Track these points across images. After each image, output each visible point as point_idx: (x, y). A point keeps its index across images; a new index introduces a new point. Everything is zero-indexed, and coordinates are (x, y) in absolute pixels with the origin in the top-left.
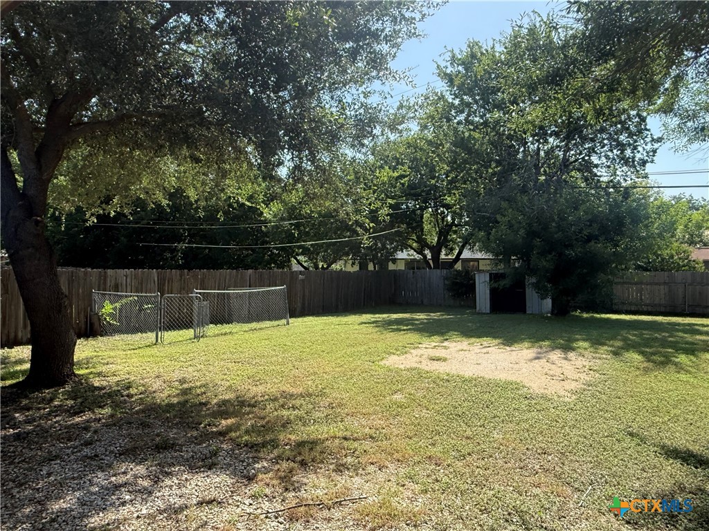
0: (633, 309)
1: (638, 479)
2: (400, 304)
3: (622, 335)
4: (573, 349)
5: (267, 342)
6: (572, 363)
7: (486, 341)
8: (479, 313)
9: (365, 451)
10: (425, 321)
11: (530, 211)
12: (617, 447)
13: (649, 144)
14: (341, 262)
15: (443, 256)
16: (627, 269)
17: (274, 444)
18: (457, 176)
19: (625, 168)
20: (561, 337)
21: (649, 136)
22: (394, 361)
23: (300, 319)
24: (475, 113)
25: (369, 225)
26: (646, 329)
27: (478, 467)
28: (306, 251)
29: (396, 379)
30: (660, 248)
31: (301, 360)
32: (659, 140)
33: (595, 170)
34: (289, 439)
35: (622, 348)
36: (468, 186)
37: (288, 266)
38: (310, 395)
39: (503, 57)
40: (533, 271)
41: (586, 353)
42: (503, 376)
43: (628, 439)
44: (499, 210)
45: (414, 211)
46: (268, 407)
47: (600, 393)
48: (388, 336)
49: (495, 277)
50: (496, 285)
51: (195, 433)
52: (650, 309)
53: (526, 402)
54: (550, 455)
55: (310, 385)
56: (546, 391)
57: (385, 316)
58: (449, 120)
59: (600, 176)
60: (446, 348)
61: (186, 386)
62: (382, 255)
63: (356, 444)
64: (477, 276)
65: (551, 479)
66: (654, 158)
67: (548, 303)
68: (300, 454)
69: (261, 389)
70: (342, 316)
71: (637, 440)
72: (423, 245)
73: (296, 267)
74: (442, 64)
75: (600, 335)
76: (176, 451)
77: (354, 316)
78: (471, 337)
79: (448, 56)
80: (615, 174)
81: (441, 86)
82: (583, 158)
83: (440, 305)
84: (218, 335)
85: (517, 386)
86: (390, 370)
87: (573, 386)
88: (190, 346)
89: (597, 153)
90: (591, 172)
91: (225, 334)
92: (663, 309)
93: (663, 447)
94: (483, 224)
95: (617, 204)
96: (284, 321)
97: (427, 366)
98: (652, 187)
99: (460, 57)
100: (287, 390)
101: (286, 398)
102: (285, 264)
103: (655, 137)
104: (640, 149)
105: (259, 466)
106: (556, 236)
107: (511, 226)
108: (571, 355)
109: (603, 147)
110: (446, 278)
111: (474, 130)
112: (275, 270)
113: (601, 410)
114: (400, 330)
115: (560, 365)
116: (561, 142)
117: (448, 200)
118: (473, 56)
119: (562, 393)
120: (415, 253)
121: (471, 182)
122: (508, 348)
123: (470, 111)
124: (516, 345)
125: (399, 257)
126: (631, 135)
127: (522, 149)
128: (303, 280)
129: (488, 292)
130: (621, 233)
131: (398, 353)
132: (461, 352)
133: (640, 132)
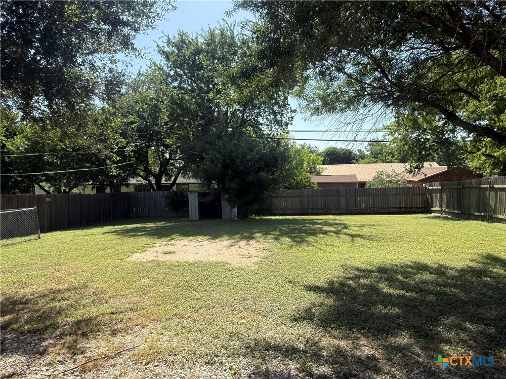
0: (282, 212)
1: (294, 304)
2: (133, 218)
3: (279, 228)
4: (253, 238)
5: (24, 254)
6: (253, 246)
7: (200, 238)
8: (191, 221)
9: (130, 318)
10: (155, 228)
11: (224, 151)
12: (283, 290)
13: (290, 113)
14: (80, 188)
15: (163, 181)
16: (279, 188)
17: (55, 326)
18: (173, 125)
19: (277, 127)
20: (246, 232)
21: (289, 108)
22: (136, 257)
23: (49, 234)
24: (185, 81)
25: (116, 158)
26: (291, 224)
27: (207, 315)
28: (48, 179)
29: (141, 269)
30: (296, 176)
31: (60, 264)
32: (295, 111)
33: (260, 127)
34: (67, 321)
35: (280, 236)
36: (181, 132)
37: (33, 190)
38: (75, 288)
39: (203, 46)
40: (226, 191)
41: (260, 240)
42: (214, 259)
43: (287, 285)
44: (204, 150)
45: (141, 148)
46: (40, 302)
47: (270, 262)
48: (129, 240)
49: (201, 195)
50: (202, 200)
52: (291, 212)
53: (230, 273)
54: (248, 300)
56: (240, 265)
57: (122, 226)
58: (167, 85)
59: (264, 131)
60: (173, 245)
62: (117, 181)
63: (121, 316)
64: (189, 195)
65: (250, 313)
66: (292, 122)
67: (235, 210)
68: (79, 329)
69: (28, 290)
70: (86, 229)
71: (292, 285)
72: (148, 173)
74: (161, 44)
75: (267, 228)
77: (97, 228)
78: (190, 236)
79: (165, 39)
80: (271, 130)
81: (160, 60)
82: (254, 119)
83: (163, 217)
85: (224, 264)
86: (135, 264)
87: (255, 260)
89: (262, 116)
90: (258, 128)
92: (298, 212)
93: (304, 286)
94: (193, 159)
95: (274, 149)
96: (35, 236)
97: (162, 258)
98: (290, 139)
99: (173, 41)
100: (54, 288)
101: (54, 293)
102: (29, 189)
103: (292, 110)
104: (285, 115)
105: (46, 344)
106: (240, 168)
107: (212, 161)
108: (252, 242)
109: (265, 113)
110: (166, 197)
111: (184, 94)
113: (272, 272)
114: (138, 236)
115: (247, 248)
116: (240, 107)
117: (168, 141)
118: (183, 41)
119: (250, 265)
120: (142, 179)
121: (183, 130)
122: (214, 241)
123: (181, 80)
124: (219, 239)
125: (130, 183)
126: (280, 107)
127: (217, 109)
128: (50, 202)
129: (197, 205)
130: (276, 167)
131: (140, 251)
132: (184, 247)
133: (285, 106)
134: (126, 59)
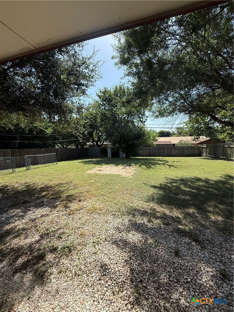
0: (142, 156)
2: (88, 157)
3: (141, 162)
4: (131, 166)
5: (52, 169)
6: (131, 169)
7: (111, 165)
8: (109, 158)
9: (86, 195)
10: (96, 161)
11: (121, 133)
13: (146, 118)
14: (70, 146)
15: (99, 144)
16: (141, 146)
17: (60, 197)
18: (102, 123)
19: (141, 123)
20: (128, 163)
21: (146, 116)
22: (89, 172)
23: (60, 162)
25: (81, 136)
27: (113, 195)
28: (60, 143)
29: (90, 176)
30: (148, 142)
31: (63, 174)
32: (148, 117)
33: (134, 123)
34: (64, 195)
35: (141, 165)
38: (67, 183)
39: (113, 93)
40: (121, 147)
41: (134, 166)
42: (116, 173)
44: (114, 132)
45: (91, 132)
46: (56, 187)
47: (137, 175)
48: (87, 165)
49: (112, 149)
50: (113, 151)
51: (34, 197)
52: (146, 155)
53: (122, 179)
54: (129, 190)
55: (67, 180)
56: (126, 176)
57: (85, 160)
58: (100, 108)
59: (135, 125)
60: (102, 167)
61: (27, 184)
62: (83, 144)
63: (83, 194)
64: (108, 149)
65: (129, 195)
66: (147, 121)
67: (124, 155)
68: (68, 198)
69: (52, 183)
72: (93, 141)
73: (57, 147)
74: (98, 93)
75: (137, 162)
76: (30, 203)
79: (99, 90)
80: (138, 124)
81: (98, 99)
82: (132, 120)
83: (99, 156)
84: (35, 168)
85: (120, 175)
86: (89, 174)
87: (132, 174)
88: (26, 173)
89: (135, 119)
90: (133, 123)
91: (37, 168)
92: (148, 155)
93: (150, 185)
94: (109, 136)
95: (139, 132)
96: (55, 163)
97: (98, 172)
98: (146, 127)
99: (102, 91)
100: (61, 182)
101: (61, 184)
102: (54, 146)
104: (144, 118)
105: (57, 203)
106: (126, 139)
107: (116, 136)
108: (131, 167)
110: (100, 150)
111: (106, 111)
112: (50, 148)
113: (138, 179)
114: (90, 164)
115: (129, 169)
116: (127, 116)
117: (100, 129)
118: (106, 91)
119: (130, 176)
120: (91, 143)
121: (106, 125)
122: (117, 167)
123: (105, 106)
124: (119, 166)
125: (87, 144)
126: (142, 115)
127: (118, 117)
128: (60, 151)
129: (111, 152)
130: (140, 138)
131: (90, 169)
132: (106, 168)
133: (144, 115)
134: (84, 99)
